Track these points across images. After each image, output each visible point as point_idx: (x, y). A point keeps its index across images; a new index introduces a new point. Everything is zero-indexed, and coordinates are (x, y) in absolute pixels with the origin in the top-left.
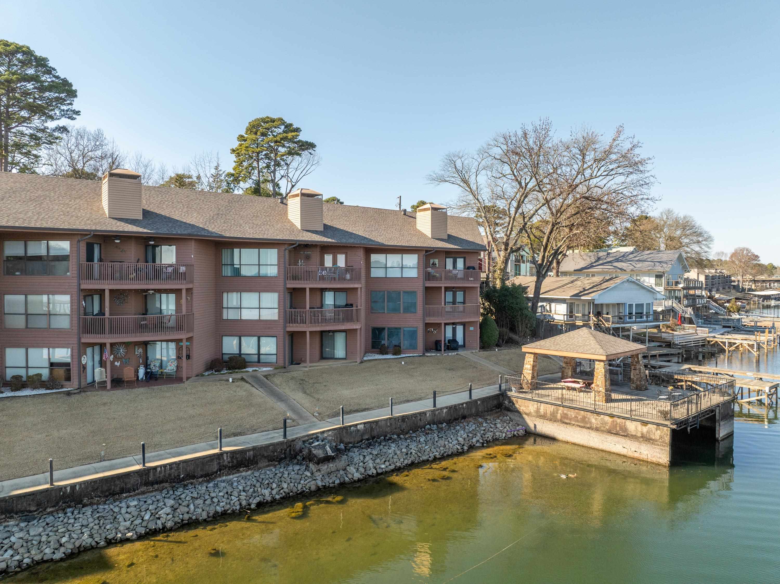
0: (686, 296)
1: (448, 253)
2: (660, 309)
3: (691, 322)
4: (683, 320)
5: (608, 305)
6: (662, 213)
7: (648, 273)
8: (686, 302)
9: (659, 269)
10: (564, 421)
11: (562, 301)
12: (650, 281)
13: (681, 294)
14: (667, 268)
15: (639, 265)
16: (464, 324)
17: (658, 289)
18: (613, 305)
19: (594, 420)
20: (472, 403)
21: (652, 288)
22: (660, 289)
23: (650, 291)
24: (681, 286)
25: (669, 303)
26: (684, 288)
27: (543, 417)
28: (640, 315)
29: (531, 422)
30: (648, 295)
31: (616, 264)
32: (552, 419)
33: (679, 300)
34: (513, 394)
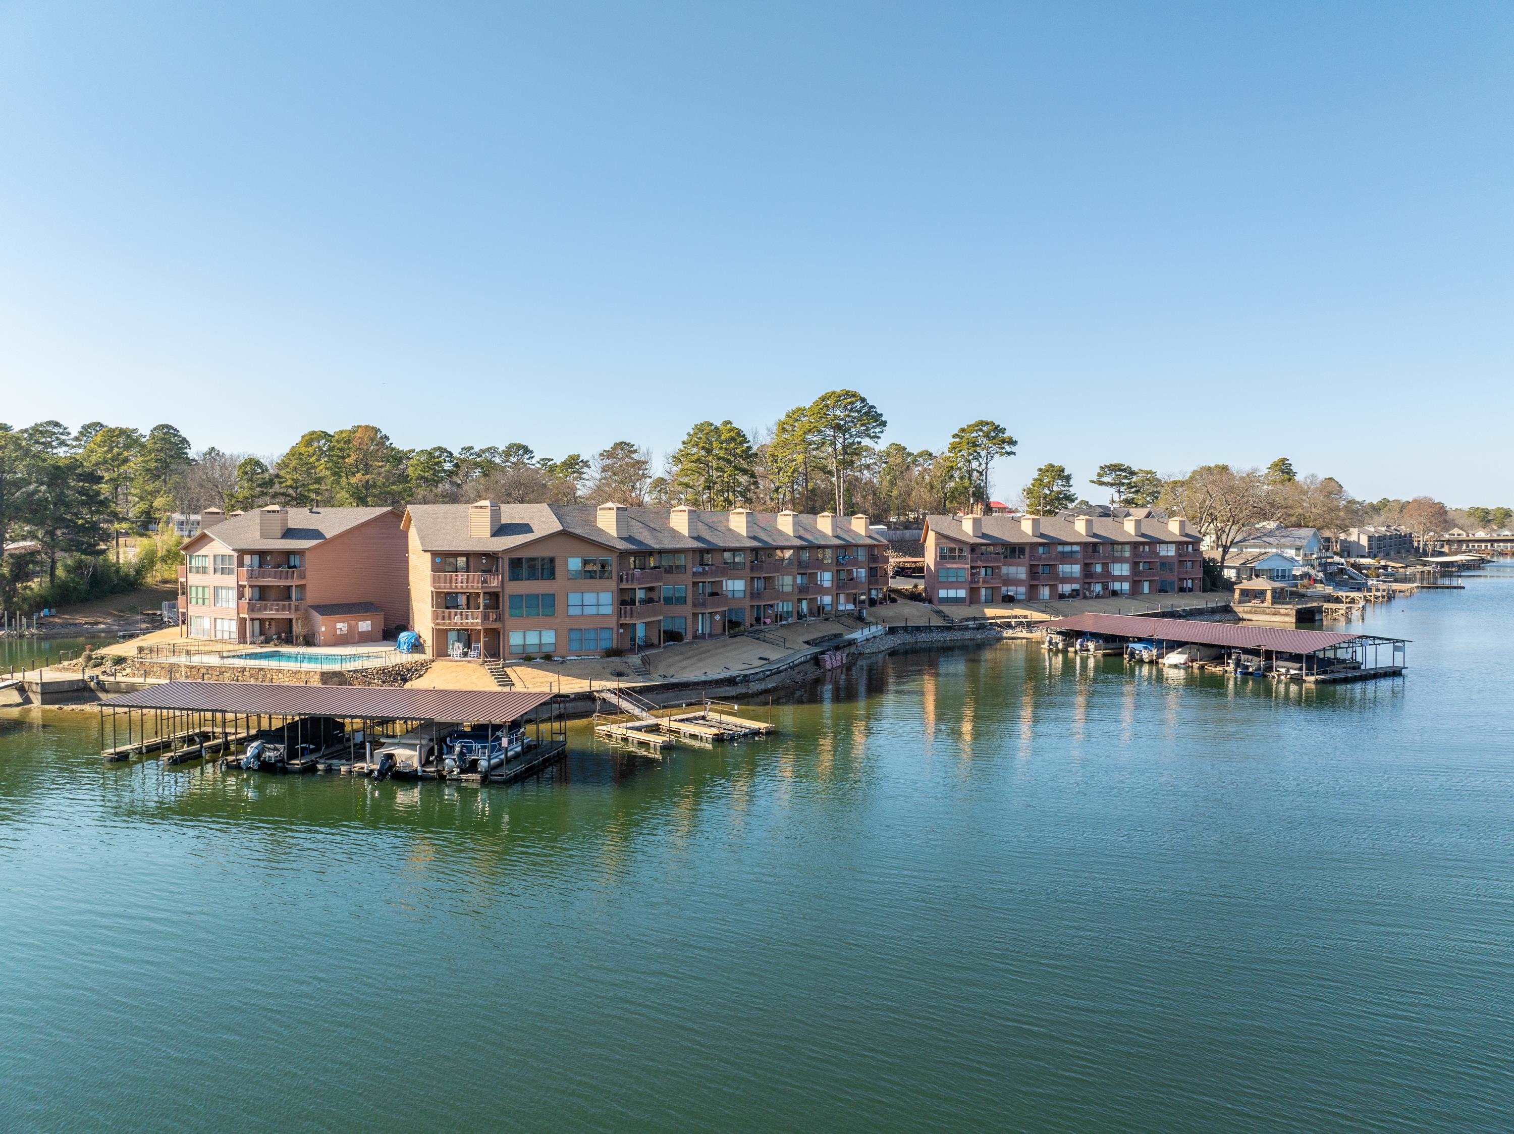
0: (1320, 565)
1: (1187, 543)
2: (1298, 574)
3: (1321, 582)
4: (1316, 581)
5: (1263, 570)
6: (1306, 478)
7: (1290, 547)
8: (1318, 568)
9: (1298, 543)
10: (1255, 613)
11: (1234, 567)
12: (1291, 553)
13: (1316, 563)
14: (1304, 543)
15: (1283, 540)
16: (1192, 579)
17: (1297, 558)
18: (1266, 570)
19: (1267, 611)
20: (1217, 607)
21: (1292, 558)
22: (1299, 559)
23: (1292, 560)
24: (1314, 556)
25: (1305, 569)
26: (1317, 558)
27: (1247, 612)
28: (1284, 576)
29: (1241, 615)
30: (1289, 563)
31: (1264, 539)
32: (1250, 612)
33: (1313, 566)
34: (1232, 604)
